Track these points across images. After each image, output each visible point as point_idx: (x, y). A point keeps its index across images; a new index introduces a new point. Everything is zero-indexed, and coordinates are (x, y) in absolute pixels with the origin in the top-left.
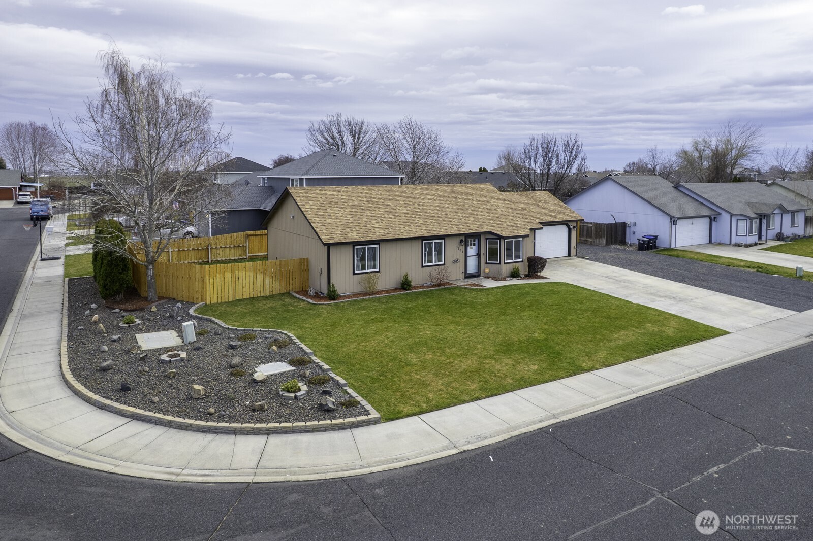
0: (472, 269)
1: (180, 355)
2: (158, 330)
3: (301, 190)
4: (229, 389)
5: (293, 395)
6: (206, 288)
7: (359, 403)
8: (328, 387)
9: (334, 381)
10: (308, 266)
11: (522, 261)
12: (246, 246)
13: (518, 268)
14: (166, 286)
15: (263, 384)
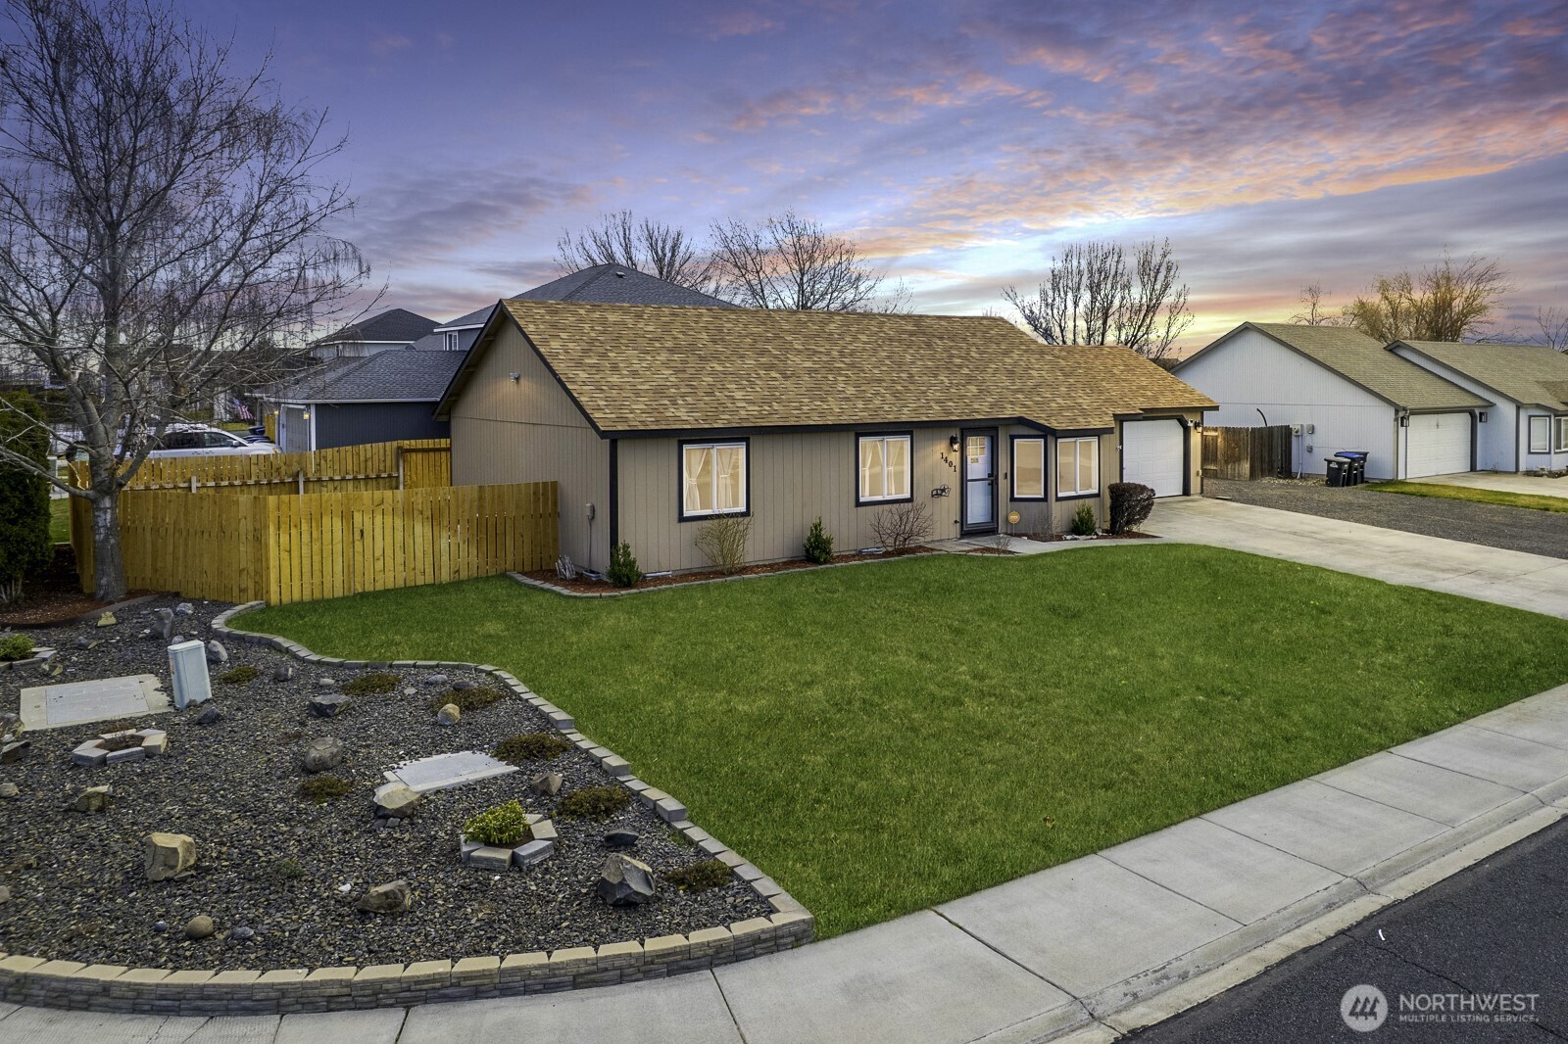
0: (977, 512)
1: (142, 738)
2: (102, 676)
3: (539, 308)
4: (286, 840)
5: (504, 855)
6: (267, 560)
7: (731, 873)
8: (624, 823)
9: (643, 805)
10: (555, 503)
11: (1098, 495)
12: (398, 477)
13: (1089, 512)
14: (155, 559)
15: (406, 821)
